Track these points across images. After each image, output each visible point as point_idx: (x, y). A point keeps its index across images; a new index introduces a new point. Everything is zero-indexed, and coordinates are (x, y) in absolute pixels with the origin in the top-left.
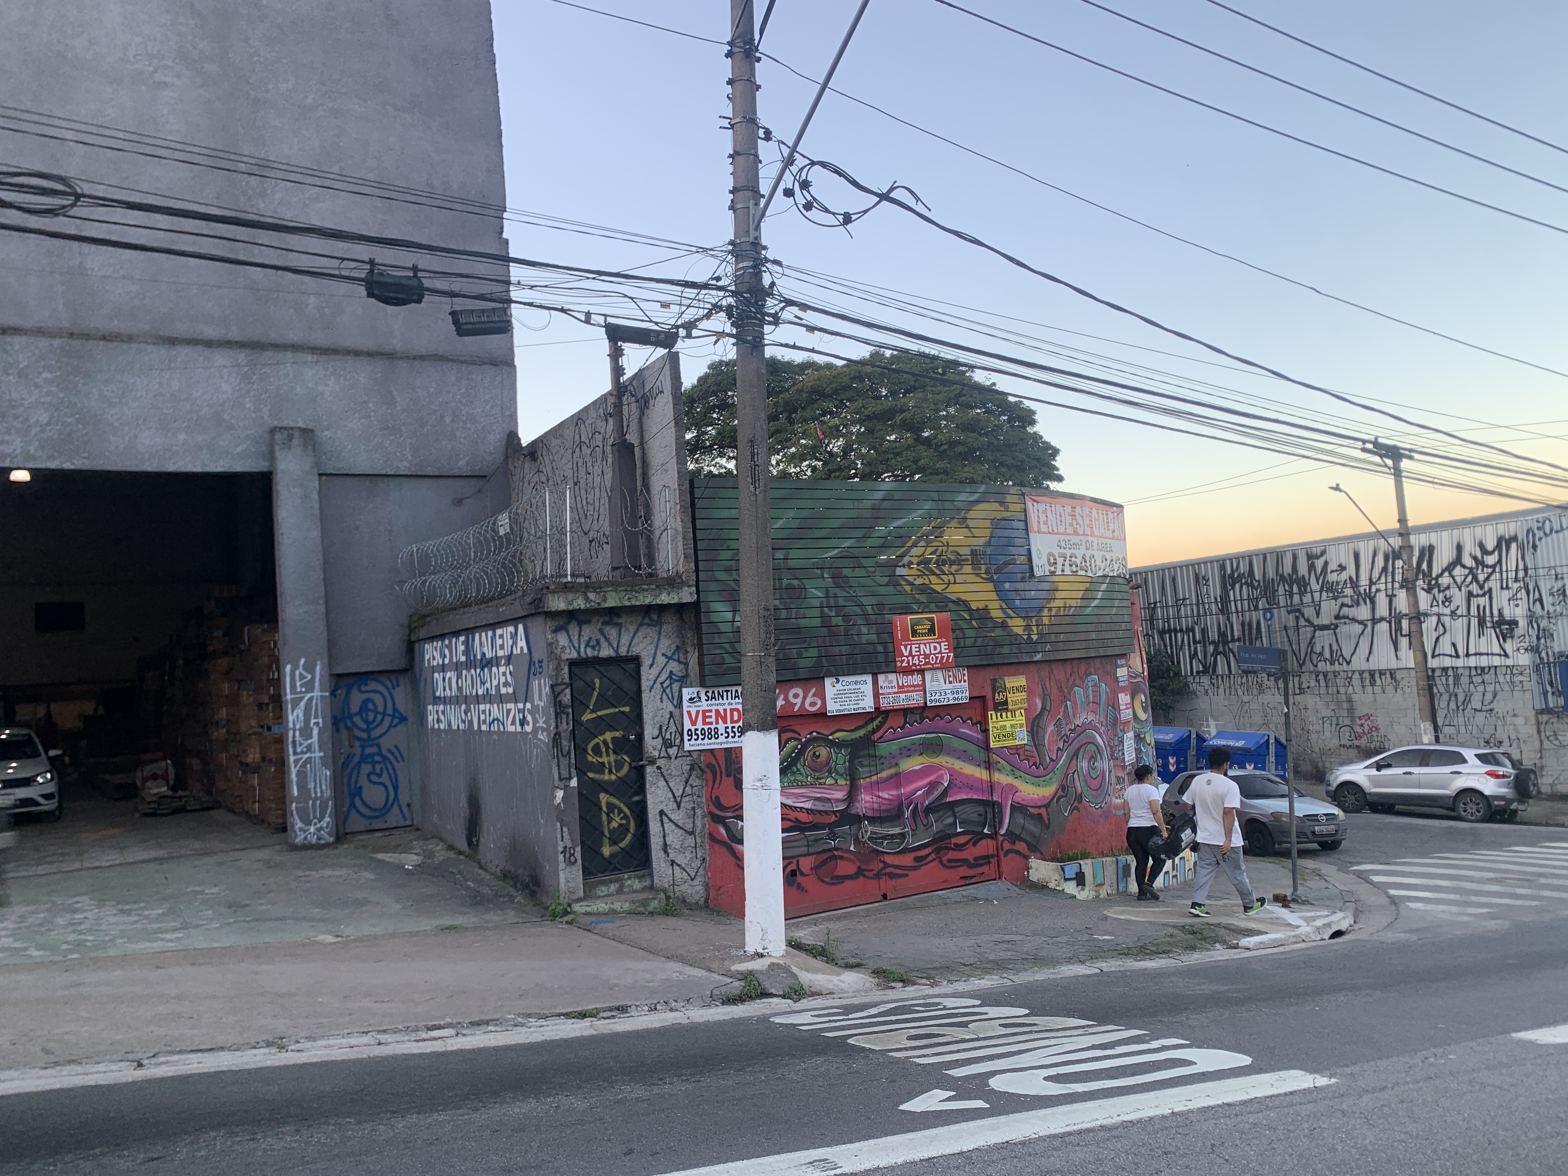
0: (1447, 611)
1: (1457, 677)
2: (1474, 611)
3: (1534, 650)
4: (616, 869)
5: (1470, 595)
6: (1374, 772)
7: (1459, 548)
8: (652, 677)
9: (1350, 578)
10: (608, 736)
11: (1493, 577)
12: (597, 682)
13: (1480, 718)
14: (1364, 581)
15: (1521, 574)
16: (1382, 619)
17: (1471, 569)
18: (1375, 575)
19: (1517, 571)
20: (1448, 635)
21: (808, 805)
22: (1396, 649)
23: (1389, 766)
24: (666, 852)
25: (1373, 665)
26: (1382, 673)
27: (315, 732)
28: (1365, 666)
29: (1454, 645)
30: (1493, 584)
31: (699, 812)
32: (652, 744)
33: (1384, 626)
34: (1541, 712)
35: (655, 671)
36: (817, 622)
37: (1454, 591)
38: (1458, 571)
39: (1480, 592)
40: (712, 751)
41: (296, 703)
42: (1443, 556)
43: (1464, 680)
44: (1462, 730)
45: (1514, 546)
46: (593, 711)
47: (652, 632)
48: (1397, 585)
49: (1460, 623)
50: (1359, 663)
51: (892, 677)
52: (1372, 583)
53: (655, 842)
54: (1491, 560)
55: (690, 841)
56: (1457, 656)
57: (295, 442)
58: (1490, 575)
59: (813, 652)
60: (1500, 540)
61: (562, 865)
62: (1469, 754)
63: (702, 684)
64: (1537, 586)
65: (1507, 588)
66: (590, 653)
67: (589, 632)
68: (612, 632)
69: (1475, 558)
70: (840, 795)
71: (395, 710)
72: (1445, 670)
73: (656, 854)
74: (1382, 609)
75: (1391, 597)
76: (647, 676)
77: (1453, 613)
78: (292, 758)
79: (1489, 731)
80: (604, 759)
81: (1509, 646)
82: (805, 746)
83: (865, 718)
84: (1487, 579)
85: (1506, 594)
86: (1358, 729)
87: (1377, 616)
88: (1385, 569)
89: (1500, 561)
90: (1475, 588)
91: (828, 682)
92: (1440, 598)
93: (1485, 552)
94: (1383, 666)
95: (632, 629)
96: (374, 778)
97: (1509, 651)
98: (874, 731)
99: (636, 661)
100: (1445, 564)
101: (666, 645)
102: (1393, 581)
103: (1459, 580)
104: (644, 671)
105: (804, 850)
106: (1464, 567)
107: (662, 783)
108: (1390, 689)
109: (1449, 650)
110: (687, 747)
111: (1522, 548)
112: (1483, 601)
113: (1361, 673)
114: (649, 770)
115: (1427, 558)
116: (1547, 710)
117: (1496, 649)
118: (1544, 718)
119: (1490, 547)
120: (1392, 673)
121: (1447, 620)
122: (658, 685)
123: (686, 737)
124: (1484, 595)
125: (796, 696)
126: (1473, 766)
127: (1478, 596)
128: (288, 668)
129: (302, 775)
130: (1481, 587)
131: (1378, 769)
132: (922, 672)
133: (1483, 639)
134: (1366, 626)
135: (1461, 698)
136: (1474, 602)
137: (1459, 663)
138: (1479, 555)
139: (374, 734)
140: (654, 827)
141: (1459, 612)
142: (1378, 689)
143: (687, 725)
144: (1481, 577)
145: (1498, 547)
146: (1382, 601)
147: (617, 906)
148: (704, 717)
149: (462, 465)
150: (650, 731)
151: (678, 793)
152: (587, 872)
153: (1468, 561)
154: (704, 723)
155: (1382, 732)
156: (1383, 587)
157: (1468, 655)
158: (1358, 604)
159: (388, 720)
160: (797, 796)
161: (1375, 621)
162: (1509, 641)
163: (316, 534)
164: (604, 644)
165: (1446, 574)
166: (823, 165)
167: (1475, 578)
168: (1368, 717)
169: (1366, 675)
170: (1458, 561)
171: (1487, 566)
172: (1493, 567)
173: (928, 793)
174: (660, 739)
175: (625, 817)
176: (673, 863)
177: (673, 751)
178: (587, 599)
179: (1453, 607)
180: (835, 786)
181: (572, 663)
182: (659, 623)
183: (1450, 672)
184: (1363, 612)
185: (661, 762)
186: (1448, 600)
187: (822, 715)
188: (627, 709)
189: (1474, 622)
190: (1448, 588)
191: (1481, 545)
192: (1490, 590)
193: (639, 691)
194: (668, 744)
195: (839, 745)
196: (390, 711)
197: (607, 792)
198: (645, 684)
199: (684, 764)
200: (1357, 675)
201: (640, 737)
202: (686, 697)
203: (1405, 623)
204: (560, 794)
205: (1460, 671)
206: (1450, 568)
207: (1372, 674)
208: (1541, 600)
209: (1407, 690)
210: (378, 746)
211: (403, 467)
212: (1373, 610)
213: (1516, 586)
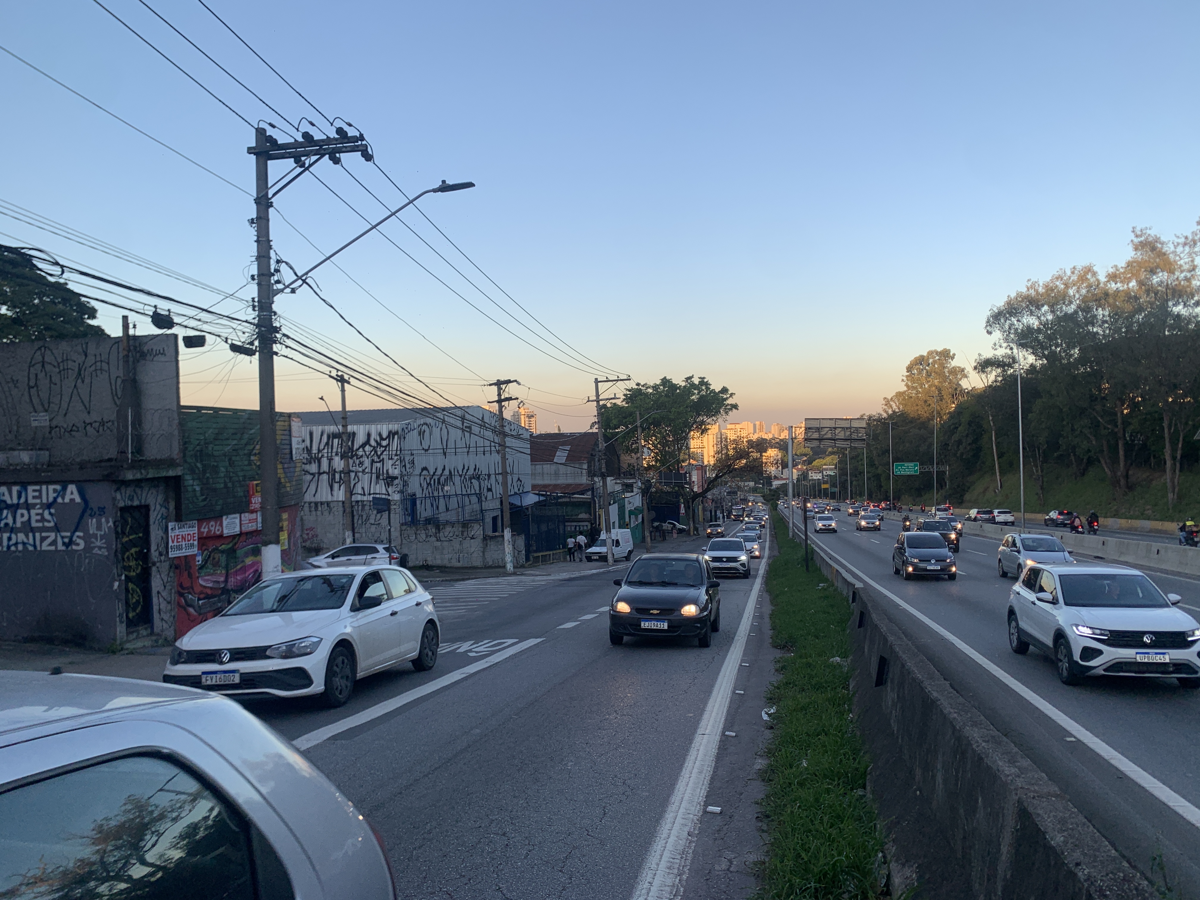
0: (361, 469)
1: (363, 506)
2: (374, 471)
3: (401, 492)
4: (135, 625)
5: (373, 461)
6: (330, 560)
7: (369, 435)
8: (154, 517)
9: (307, 447)
10: (133, 550)
11: (385, 453)
12: (130, 519)
13: (373, 529)
14: (315, 450)
15: (399, 452)
16: (324, 473)
17: (374, 447)
18: (322, 447)
19: (397, 450)
20: (360, 482)
21: (210, 585)
22: (332, 489)
23: (338, 556)
24: (160, 613)
25: (318, 498)
26: (322, 503)
28: (313, 499)
29: (363, 488)
30: (385, 456)
31: (173, 591)
32: (154, 554)
33: (325, 477)
34: (402, 524)
35: (156, 513)
36: (222, 486)
37: (365, 459)
38: (367, 448)
39: (378, 460)
40: (179, 557)
42: (360, 439)
43: (367, 508)
44: (364, 535)
45: (396, 437)
46: (128, 536)
47: (153, 491)
48: (334, 454)
49: (367, 477)
50: (308, 497)
51: (247, 514)
52: (319, 451)
53: (155, 608)
54: (384, 443)
55: (169, 607)
56: (364, 495)
58: (383, 451)
59: (220, 502)
60: (390, 432)
61: (118, 623)
62: (380, 547)
63: (176, 521)
64: (404, 459)
65: (392, 459)
66: (130, 503)
67: (129, 491)
68: (139, 491)
69: (376, 441)
70: (222, 579)
72: (357, 502)
73: (156, 615)
74: (325, 466)
75: (330, 460)
76: (153, 516)
77: (363, 471)
79: (377, 535)
80: (131, 564)
81: (390, 490)
82: (211, 553)
83: (234, 537)
84: (382, 454)
85: (391, 462)
86: (305, 536)
87: (322, 471)
88: (327, 444)
89: (389, 444)
90: (376, 459)
91: (224, 517)
92: (357, 462)
93: (382, 439)
94: (324, 500)
95: (147, 489)
97: (390, 492)
98: (235, 544)
99: (147, 507)
100: (361, 443)
101: (160, 498)
102: (332, 452)
103: (368, 453)
104: (151, 512)
105: (208, 609)
106: (371, 446)
107: (158, 576)
108: (326, 513)
109: (360, 491)
110: (170, 556)
111: (399, 438)
112: (379, 465)
113: (310, 503)
114: (154, 569)
115: (351, 439)
116: (406, 524)
117: (384, 491)
118: (404, 527)
119: (384, 436)
120: (328, 503)
121: (360, 474)
122: (157, 522)
123: (170, 550)
124: (380, 462)
125: (212, 526)
126: (382, 554)
127: (377, 462)
130: (379, 458)
131: (333, 558)
132: (256, 512)
133: (378, 486)
134: (314, 476)
135: (364, 517)
136: (375, 465)
137: (365, 498)
138: (378, 439)
140: (155, 600)
141: (367, 470)
142: (319, 513)
143: (170, 544)
144: (379, 453)
145: (389, 437)
146: (325, 462)
147: (146, 644)
148: (177, 539)
150: (153, 547)
151: (165, 582)
152: (128, 626)
153: (373, 443)
154: (177, 542)
155: (320, 537)
156: (326, 455)
157: (370, 494)
158: (310, 463)
160: (207, 580)
161: (320, 474)
162: (390, 487)
164: (135, 498)
165: (361, 450)
167: (376, 452)
168: (312, 529)
169: (313, 505)
170: (367, 442)
171: (383, 447)
172: (386, 447)
173: (253, 576)
174: (157, 552)
175: (139, 596)
176: (162, 619)
177: (163, 558)
178: (141, 473)
179: (364, 467)
180: (221, 574)
181: (122, 509)
182: (157, 486)
183: (360, 503)
184: (313, 468)
185: (158, 564)
186: (361, 463)
187: (221, 536)
188: (141, 535)
189: (374, 476)
190: (362, 456)
191: (380, 435)
192: (383, 459)
193: (147, 525)
194: (161, 554)
195: (222, 552)
197: (132, 582)
198: (151, 520)
199: (166, 565)
200: (307, 505)
201: (149, 550)
202: (170, 528)
203: (337, 476)
204: (116, 584)
205: (365, 503)
206: (363, 446)
207: (316, 504)
208: (405, 466)
209: (336, 513)
212: (319, 466)
213: (396, 458)
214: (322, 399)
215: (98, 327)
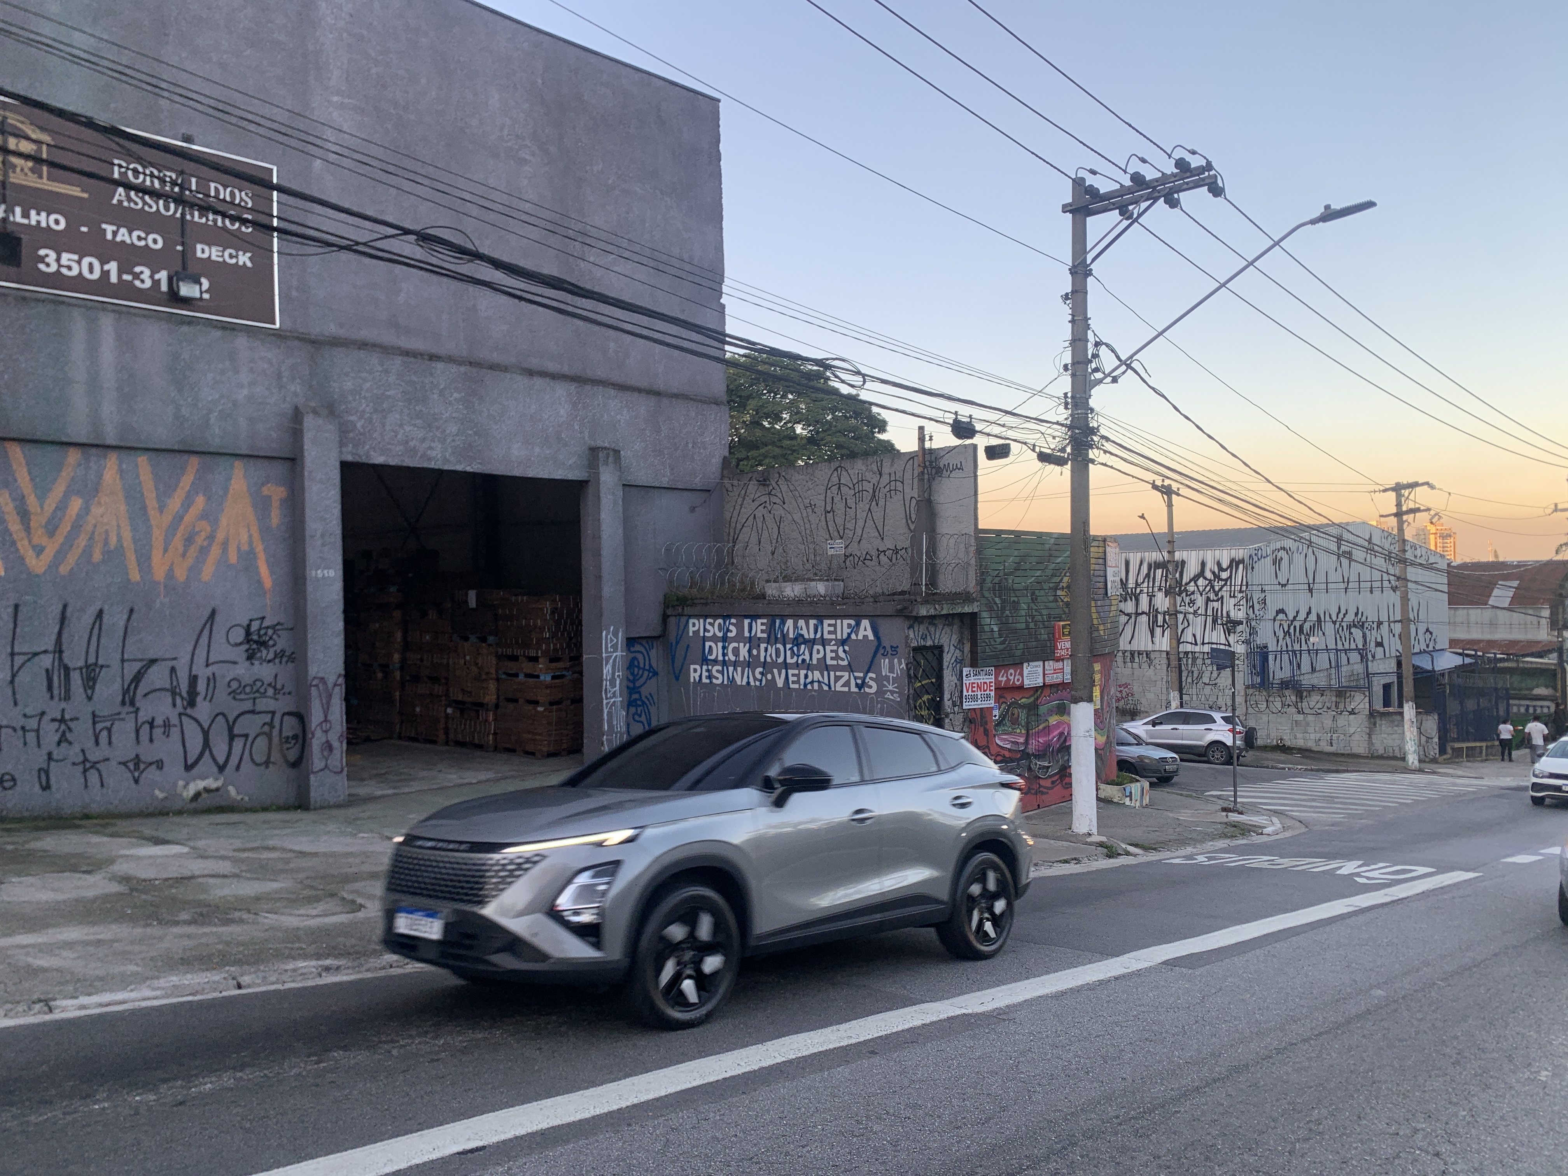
0: (1191, 610)
1: (1194, 659)
2: (1210, 612)
3: (1247, 642)
5: (1208, 600)
6: (1150, 727)
7: (1203, 564)
8: (948, 660)
9: (1123, 580)
10: (926, 698)
11: (1225, 589)
12: (923, 662)
13: (1208, 689)
14: (1131, 584)
15: (1244, 588)
16: (1143, 613)
17: (1210, 580)
18: (1140, 580)
19: (1241, 585)
20: (1190, 627)
21: (1008, 746)
22: (1152, 636)
23: (1161, 723)
25: (1135, 647)
26: (1140, 653)
27: (618, 682)
28: (1128, 648)
29: (1194, 636)
30: (1224, 593)
32: (947, 703)
33: (1144, 619)
34: (1248, 687)
35: (950, 655)
36: (1023, 626)
37: (1197, 596)
38: (1201, 582)
39: (1215, 598)
40: (974, 709)
41: (608, 658)
42: (1192, 569)
43: (1199, 662)
44: (1195, 697)
45: (1241, 566)
46: (920, 681)
47: (947, 629)
48: (1156, 589)
49: (1200, 620)
50: (1124, 645)
51: (1051, 662)
52: (1137, 584)
54: (1224, 575)
56: (1196, 644)
57: (611, 459)
58: (1222, 587)
59: (1021, 646)
60: (1232, 561)
62: (1217, 716)
63: (971, 666)
64: (1251, 597)
65: (1234, 597)
66: (923, 643)
67: (922, 628)
68: (932, 629)
69: (1214, 573)
70: (1022, 740)
71: (650, 666)
72: (1186, 653)
74: (1144, 606)
75: (1151, 596)
76: (947, 658)
77: (1195, 612)
78: (605, 702)
79: (1213, 699)
80: (923, 713)
81: (1231, 639)
82: (1009, 706)
83: (1036, 689)
84: (1220, 590)
85: (1233, 601)
86: (1119, 695)
87: (1140, 611)
88: (1148, 575)
89: (1230, 577)
90: (1212, 596)
91: (1025, 665)
92: (1187, 600)
93: (1221, 569)
94: (1142, 648)
95: (941, 627)
96: (637, 718)
97: (1232, 643)
98: (1037, 699)
99: (940, 648)
100: (1192, 576)
101: (955, 638)
102: (1153, 587)
103: (1201, 589)
104: (945, 654)
106: (1205, 578)
108: (1145, 666)
109: (1190, 639)
110: (965, 707)
111: (1245, 568)
112: (1216, 605)
113: (1124, 652)
114: (947, 721)
115: (1179, 570)
116: (1253, 686)
117: (1223, 641)
118: (1250, 691)
119: (1225, 566)
120: (1148, 654)
121: (1190, 617)
122: (951, 666)
123: (964, 700)
124: (1217, 600)
125: (1011, 674)
126: (1219, 725)
127: (1213, 601)
128: (604, 633)
129: (610, 714)
130: (1217, 595)
131: (1154, 725)
132: (1063, 660)
133: (1215, 633)
134: (1131, 617)
135: (1195, 675)
136: (1211, 605)
137: (1197, 649)
138: (1216, 570)
139: (638, 684)
141: (1199, 612)
142: (1135, 665)
143: (965, 693)
144: (1217, 588)
145: (1230, 566)
146: (1144, 599)
148: (973, 687)
149: (697, 482)
150: (947, 696)
153: (1209, 575)
154: (973, 691)
155: (1136, 696)
156: (1145, 590)
157: (1203, 644)
158: (1126, 600)
159: (646, 673)
160: (1005, 740)
161: (1137, 614)
162: (1232, 635)
163: (620, 531)
164: (929, 637)
165: (1192, 584)
166: (1107, 345)
167: (1213, 587)
168: (1126, 685)
169: (1128, 654)
170: (1201, 574)
171: (1222, 580)
172: (1226, 580)
173: (1058, 739)
174: (951, 701)
177: (956, 709)
178: (936, 609)
179: (1195, 608)
180: (1020, 734)
181: (915, 649)
182: (951, 624)
183: (1190, 655)
184: (1129, 607)
185: (951, 716)
186: (1192, 602)
187: (1021, 688)
188: (934, 680)
189: (1210, 619)
190: (1193, 593)
191: (1219, 564)
192: (1222, 597)
193: (941, 669)
194: (954, 705)
195: (1022, 707)
196: (647, 667)
198: (945, 664)
199: (960, 717)
200: (1120, 654)
201: (942, 698)
202: (964, 674)
203: (1160, 618)
205: (1197, 655)
206: (1195, 579)
207: (1132, 653)
208: (1253, 607)
209: (1158, 667)
210: (639, 693)
211: (665, 482)
212: (1137, 605)
213: (1240, 595)
214: (1142, 517)
215: (888, 441)
